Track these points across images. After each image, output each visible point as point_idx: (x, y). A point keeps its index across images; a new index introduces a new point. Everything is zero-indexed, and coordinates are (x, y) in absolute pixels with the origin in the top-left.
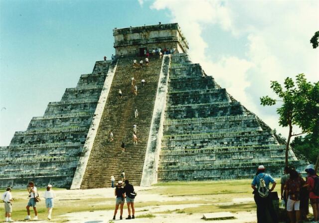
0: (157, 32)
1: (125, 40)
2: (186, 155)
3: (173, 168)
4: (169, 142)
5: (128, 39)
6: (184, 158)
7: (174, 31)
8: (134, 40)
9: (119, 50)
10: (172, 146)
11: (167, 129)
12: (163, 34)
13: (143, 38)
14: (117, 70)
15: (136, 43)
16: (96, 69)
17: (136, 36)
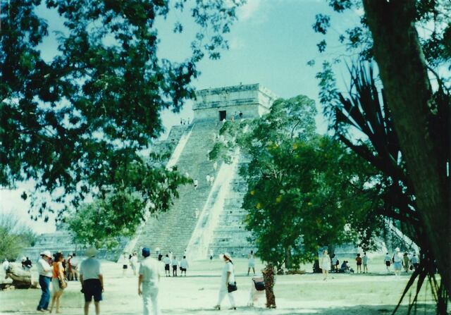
0: (237, 93)
1: (204, 102)
2: (240, 231)
3: (223, 245)
4: (227, 217)
5: (208, 101)
6: (237, 235)
7: (255, 92)
8: (213, 102)
9: (198, 113)
10: (229, 221)
11: (228, 203)
12: (244, 95)
13: (223, 99)
14: (191, 136)
15: (214, 105)
16: (172, 134)
17: (216, 98)
